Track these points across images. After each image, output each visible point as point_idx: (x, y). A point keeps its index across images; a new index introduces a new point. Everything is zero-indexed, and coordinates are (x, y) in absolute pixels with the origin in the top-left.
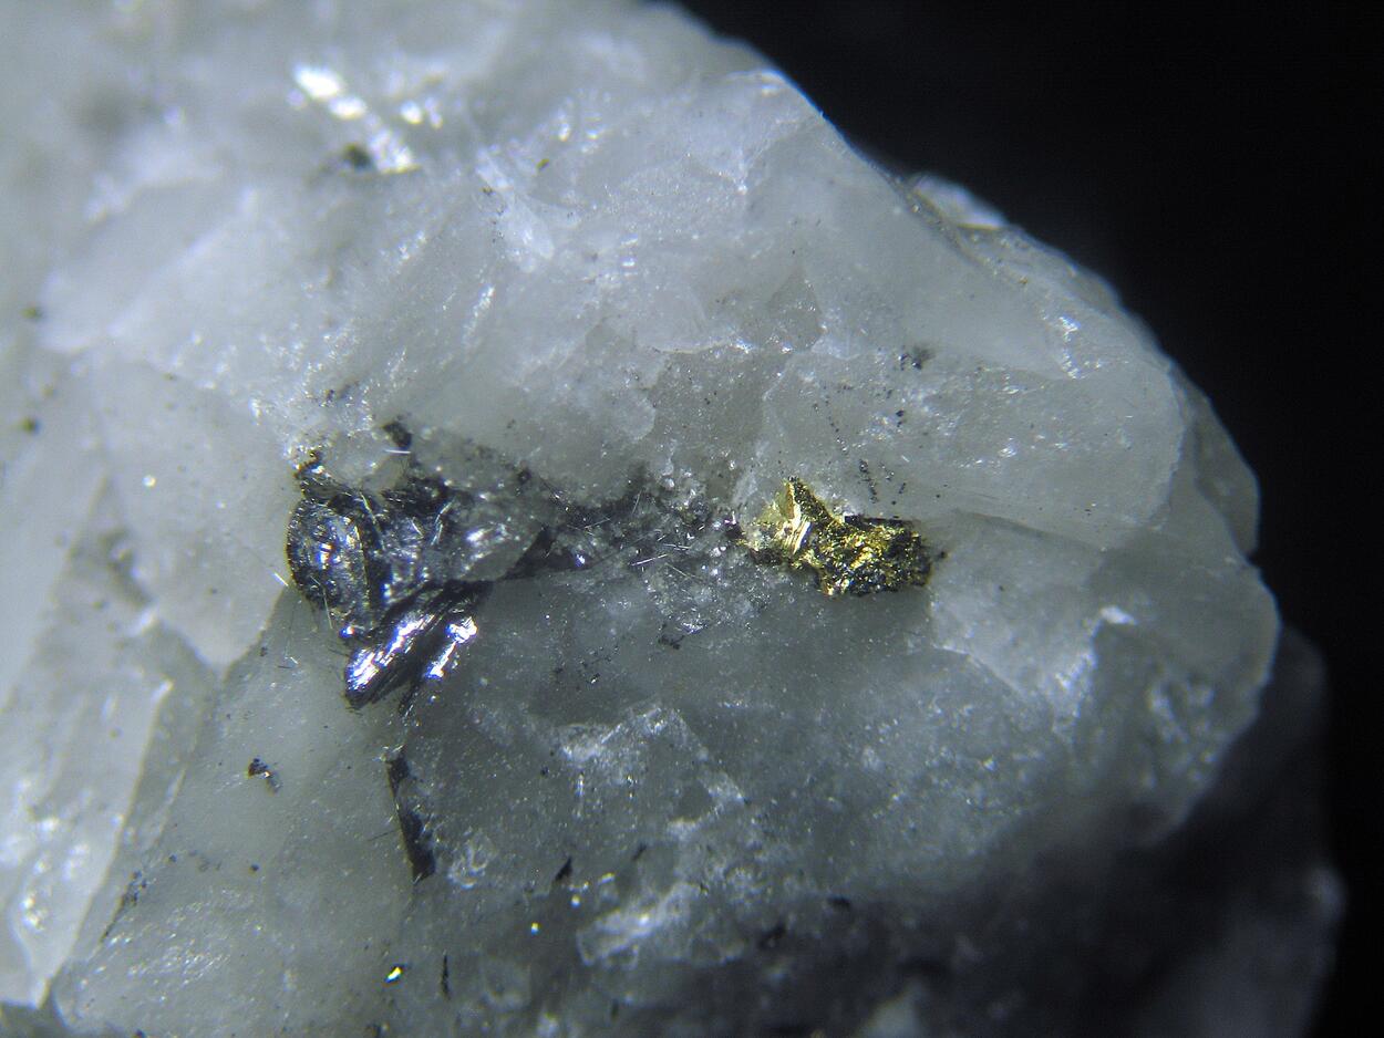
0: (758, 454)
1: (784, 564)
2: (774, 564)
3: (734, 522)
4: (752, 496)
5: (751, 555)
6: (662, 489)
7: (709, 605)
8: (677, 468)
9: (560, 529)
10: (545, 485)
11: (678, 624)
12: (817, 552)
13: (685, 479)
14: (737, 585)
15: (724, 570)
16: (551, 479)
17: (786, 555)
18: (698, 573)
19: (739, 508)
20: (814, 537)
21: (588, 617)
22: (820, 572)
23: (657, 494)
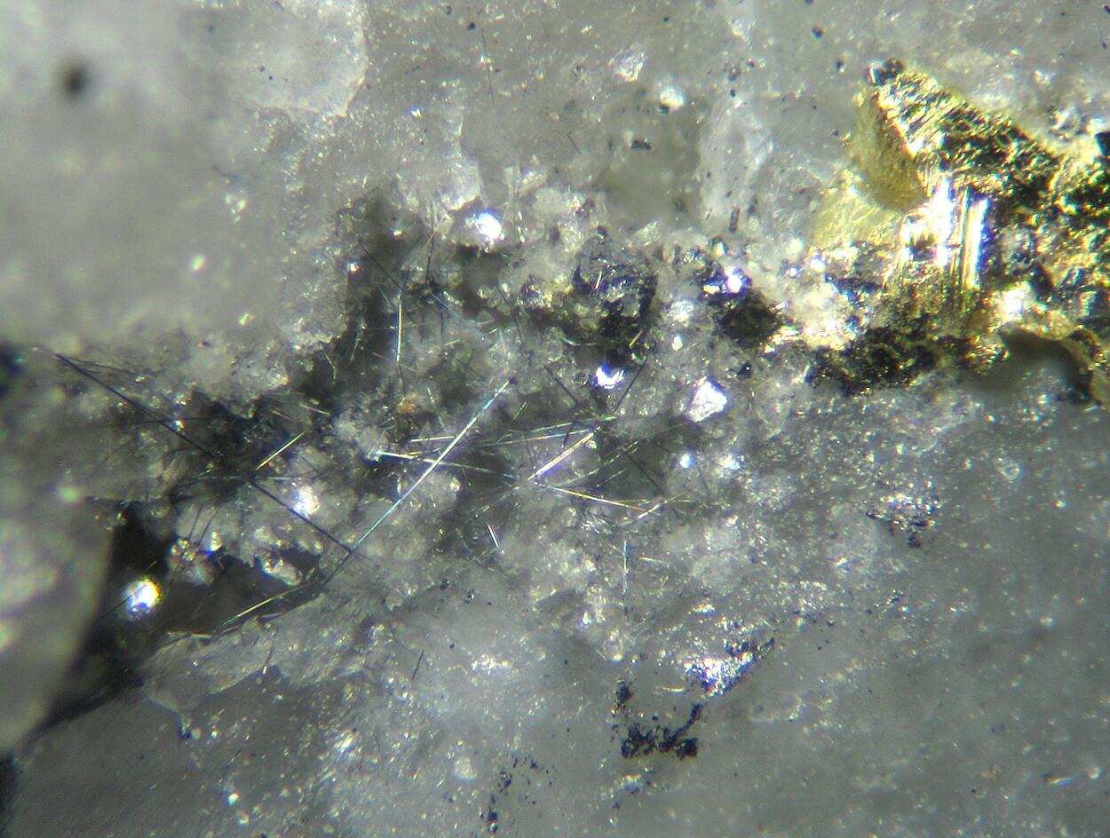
0: (737, 30)
1: (944, 362)
2: (910, 374)
3: (735, 285)
4: (765, 173)
5: (825, 369)
6: (467, 254)
7: (746, 577)
8: (491, 174)
9: (175, 498)
10: (79, 374)
11: (669, 674)
12: (1043, 286)
13: (528, 199)
14: (813, 481)
15: (754, 449)
16: (90, 347)
17: (940, 330)
18: (672, 484)
19: (733, 228)
20: (1014, 239)
21: (368, 750)
22: (1080, 350)
23: (452, 275)
